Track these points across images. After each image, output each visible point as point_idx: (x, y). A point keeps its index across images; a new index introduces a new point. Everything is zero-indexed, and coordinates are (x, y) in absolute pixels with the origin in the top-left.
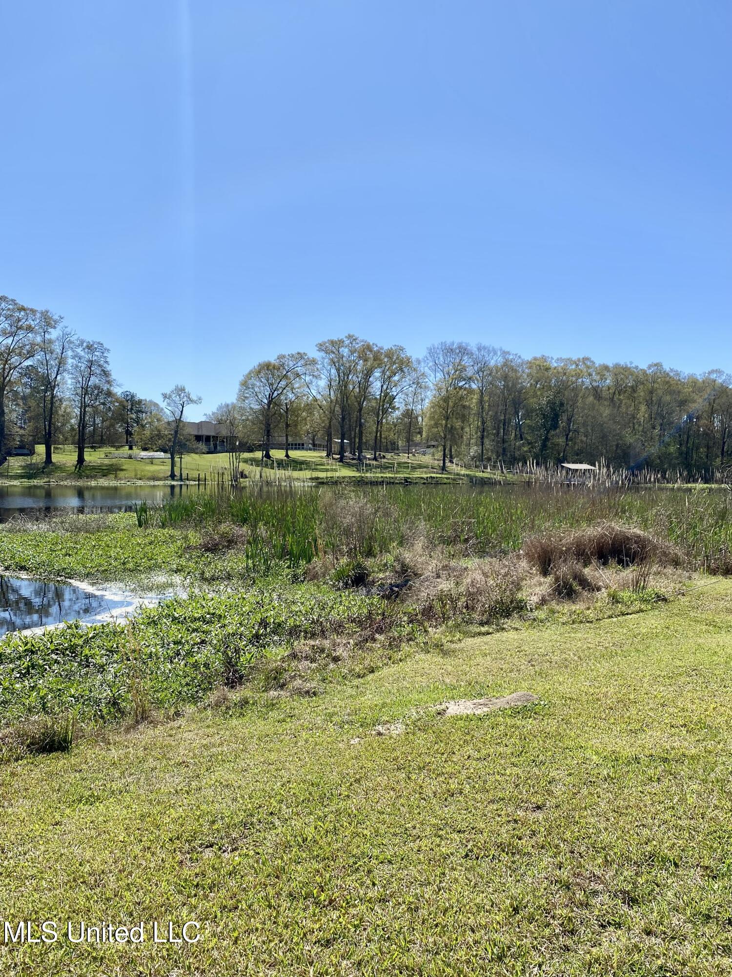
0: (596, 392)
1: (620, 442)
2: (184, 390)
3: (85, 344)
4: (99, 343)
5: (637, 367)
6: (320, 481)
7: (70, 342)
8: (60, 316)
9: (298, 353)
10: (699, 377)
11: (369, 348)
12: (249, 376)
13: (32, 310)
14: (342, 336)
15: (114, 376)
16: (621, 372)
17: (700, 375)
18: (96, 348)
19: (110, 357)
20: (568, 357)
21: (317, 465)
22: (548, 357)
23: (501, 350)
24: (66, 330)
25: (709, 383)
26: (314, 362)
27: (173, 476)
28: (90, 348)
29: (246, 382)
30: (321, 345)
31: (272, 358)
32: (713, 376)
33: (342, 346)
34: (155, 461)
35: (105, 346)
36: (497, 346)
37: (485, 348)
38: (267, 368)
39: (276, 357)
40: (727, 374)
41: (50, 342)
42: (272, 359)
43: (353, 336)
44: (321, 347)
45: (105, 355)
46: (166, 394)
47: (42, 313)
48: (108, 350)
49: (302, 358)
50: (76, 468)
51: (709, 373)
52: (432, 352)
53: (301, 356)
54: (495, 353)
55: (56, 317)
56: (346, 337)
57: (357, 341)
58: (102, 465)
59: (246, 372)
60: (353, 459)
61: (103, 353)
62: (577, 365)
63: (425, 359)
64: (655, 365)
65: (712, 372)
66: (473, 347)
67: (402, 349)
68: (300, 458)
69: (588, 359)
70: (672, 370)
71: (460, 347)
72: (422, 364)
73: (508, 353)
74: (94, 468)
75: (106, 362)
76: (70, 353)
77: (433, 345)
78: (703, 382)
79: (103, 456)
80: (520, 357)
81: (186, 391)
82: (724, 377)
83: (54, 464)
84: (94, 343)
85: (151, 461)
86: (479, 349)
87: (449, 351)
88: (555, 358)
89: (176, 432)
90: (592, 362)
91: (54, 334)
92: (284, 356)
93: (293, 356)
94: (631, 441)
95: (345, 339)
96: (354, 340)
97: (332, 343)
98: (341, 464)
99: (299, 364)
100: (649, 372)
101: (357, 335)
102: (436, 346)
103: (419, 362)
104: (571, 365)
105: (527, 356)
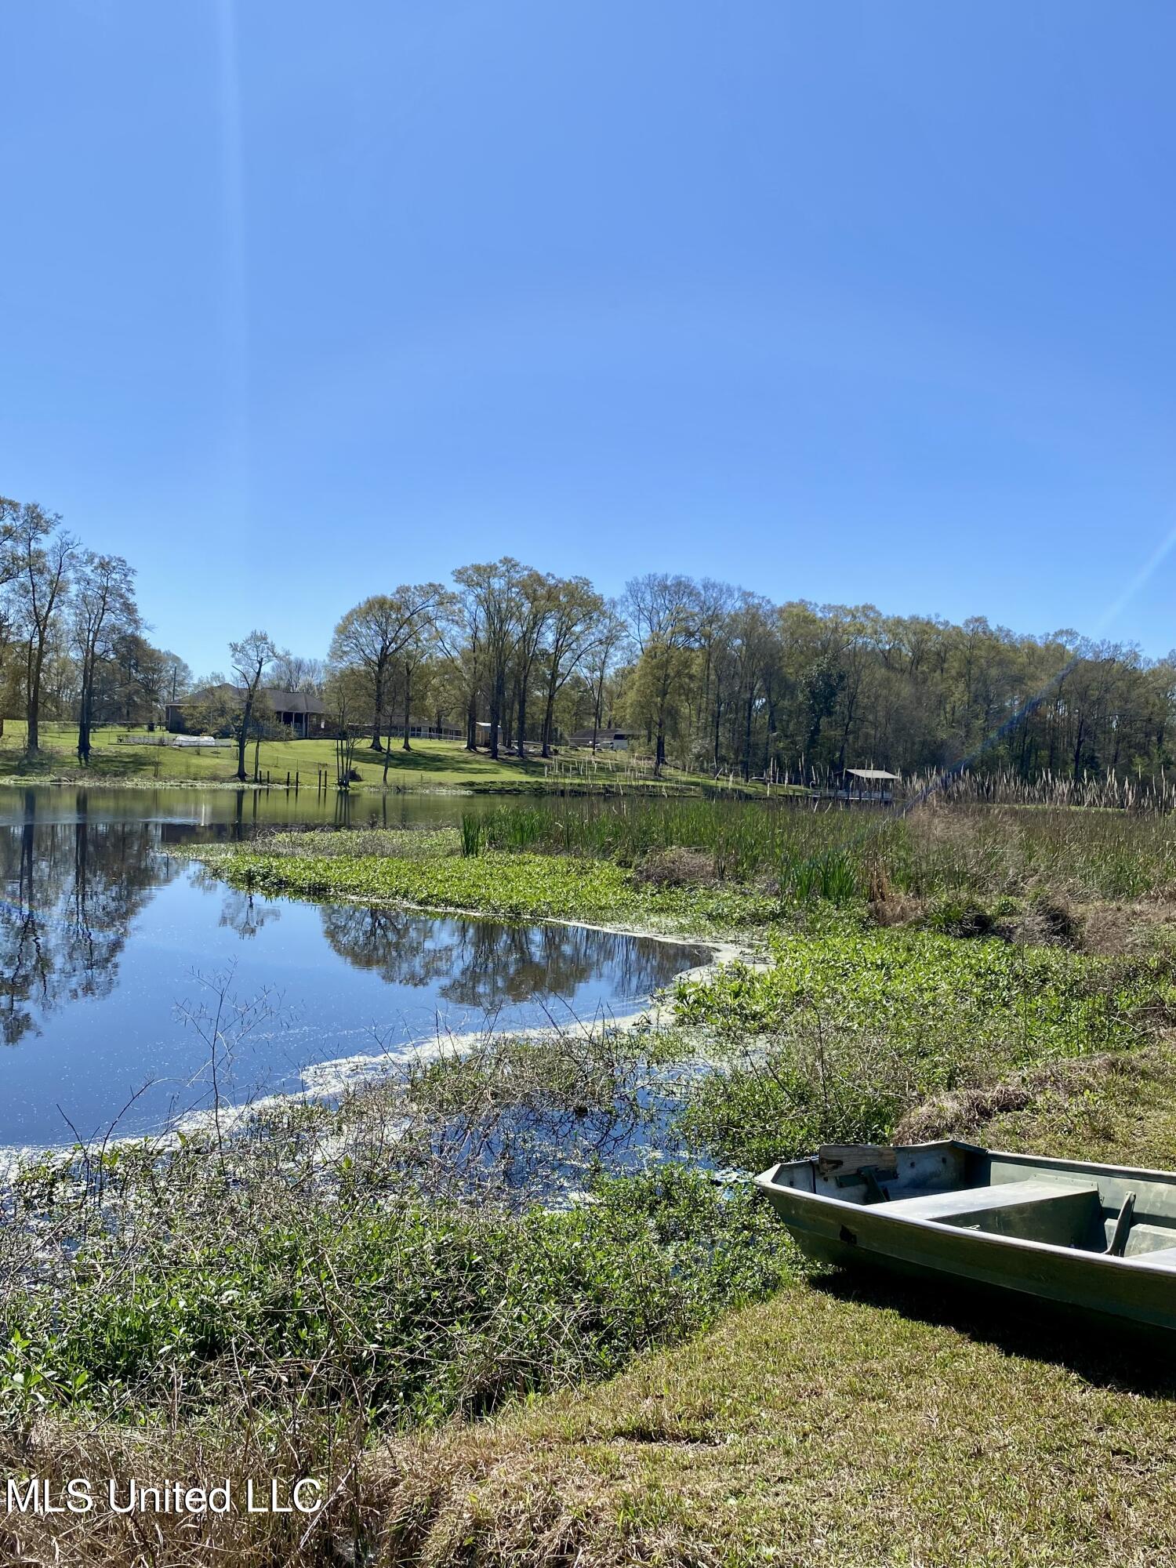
0: (887, 660)
1: (929, 738)
2: (265, 639)
3: (97, 560)
4: (119, 559)
5: (947, 623)
6: (476, 788)
7: (72, 556)
8: (56, 515)
9: (431, 585)
10: (1038, 640)
11: (539, 580)
12: (349, 619)
13: (11, 503)
14: (495, 560)
15: (142, 613)
16: (923, 629)
17: (1041, 637)
18: (114, 568)
19: (136, 581)
20: (840, 604)
21: (458, 762)
22: (811, 604)
23: (740, 589)
24: (68, 536)
25: (1055, 652)
26: (453, 599)
27: (241, 776)
28: (105, 566)
29: (345, 628)
30: (460, 572)
31: (387, 590)
32: (1062, 640)
33: (494, 577)
34: (203, 751)
35: (129, 565)
36: (734, 584)
37: (714, 586)
38: (378, 607)
39: (395, 590)
40: (1083, 638)
41: (40, 554)
42: (389, 592)
43: (512, 559)
44: (460, 575)
45: (129, 578)
46: (236, 645)
47: (28, 508)
48: (134, 571)
49: (436, 592)
50: (80, 759)
51: (1056, 635)
52: (634, 590)
53: (435, 589)
54: (731, 595)
55: (49, 516)
56: (501, 562)
57: (517, 568)
58: (119, 755)
59: (345, 612)
60: (511, 754)
61: (126, 575)
62: (854, 617)
63: (624, 601)
64: (977, 620)
65: (1061, 633)
66: (697, 582)
67: (587, 583)
68: (428, 751)
69: (872, 608)
70: (1000, 629)
71: (679, 584)
72: (619, 609)
73: (751, 595)
74: (109, 760)
75: (130, 590)
76: (71, 575)
77: (636, 579)
78: (1047, 648)
79: (115, 740)
80: (769, 602)
81: (269, 640)
82: (1078, 642)
83: (41, 752)
84: (111, 559)
85: (198, 750)
86: (705, 587)
87: (663, 588)
88: (821, 605)
89: (249, 706)
90: (877, 612)
91: (46, 543)
92: (408, 589)
93: (422, 587)
94: (945, 737)
95: (499, 565)
96: (513, 566)
97: (477, 569)
98: (494, 761)
99: (431, 602)
100: (965, 630)
101: (517, 559)
102: (641, 580)
103: (614, 604)
104: (846, 616)
105: (779, 602)
